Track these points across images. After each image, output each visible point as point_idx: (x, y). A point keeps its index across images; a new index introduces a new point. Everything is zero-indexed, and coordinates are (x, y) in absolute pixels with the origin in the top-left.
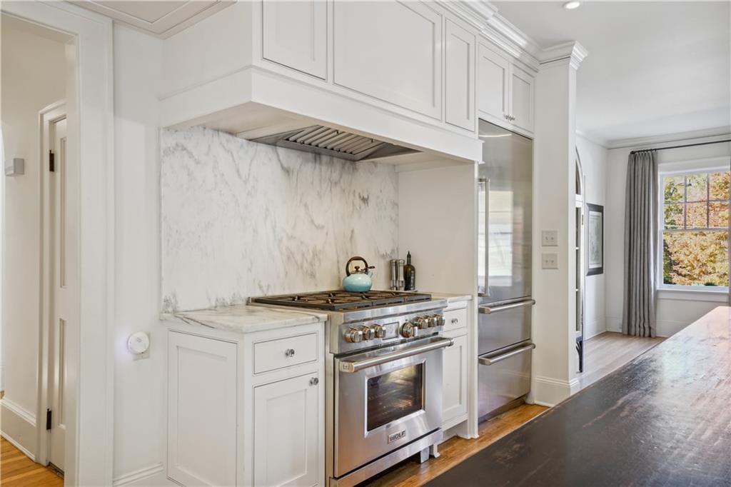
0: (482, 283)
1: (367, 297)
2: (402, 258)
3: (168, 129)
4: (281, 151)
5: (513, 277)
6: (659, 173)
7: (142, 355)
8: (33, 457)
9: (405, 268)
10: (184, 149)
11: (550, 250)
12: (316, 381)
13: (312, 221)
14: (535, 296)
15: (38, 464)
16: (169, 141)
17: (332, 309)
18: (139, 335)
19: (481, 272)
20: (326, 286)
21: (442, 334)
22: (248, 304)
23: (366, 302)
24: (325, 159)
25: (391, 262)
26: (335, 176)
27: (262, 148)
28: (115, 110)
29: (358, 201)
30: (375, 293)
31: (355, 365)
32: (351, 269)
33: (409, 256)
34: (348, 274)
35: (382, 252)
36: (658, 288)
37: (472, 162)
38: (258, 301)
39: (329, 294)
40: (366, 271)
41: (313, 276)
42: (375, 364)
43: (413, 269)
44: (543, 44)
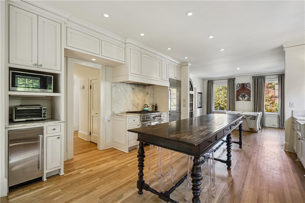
0: (170, 110)
1: (148, 112)
2: (155, 104)
3: (113, 83)
4: (132, 85)
5: (177, 109)
6: (214, 86)
7: (109, 121)
8: (87, 140)
9: (155, 106)
10: (116, 86)
11: (184, 103)
12: (138, 125)
13: (137, 98)
14: (182, 112)
15: (88, 141)
16: (113, 85)
17: (141, 113)
18: (109, 117)
19: (170, 108)
20: (140, 110)
21: (161, 118)
22: (126, 113)
23: (147, 112)
24: (140, 86)
25: (152, 106)
26: (142, 89)
27: (129, 85)
28: (106, 81)
29: (146, 94)
30: (149, 111)
31: (145, 123)
32: (145, 107)
33: (156, 104)
34: (144, 108)
35: (151, 103)
36: (213, 111)
37: (168, 87)
38: (128, 112)
39: (140, 111)
40: (148, 107)
41: (138, 108)
42: (150, 123)
43: (157, 107)
44: (183, 63)
